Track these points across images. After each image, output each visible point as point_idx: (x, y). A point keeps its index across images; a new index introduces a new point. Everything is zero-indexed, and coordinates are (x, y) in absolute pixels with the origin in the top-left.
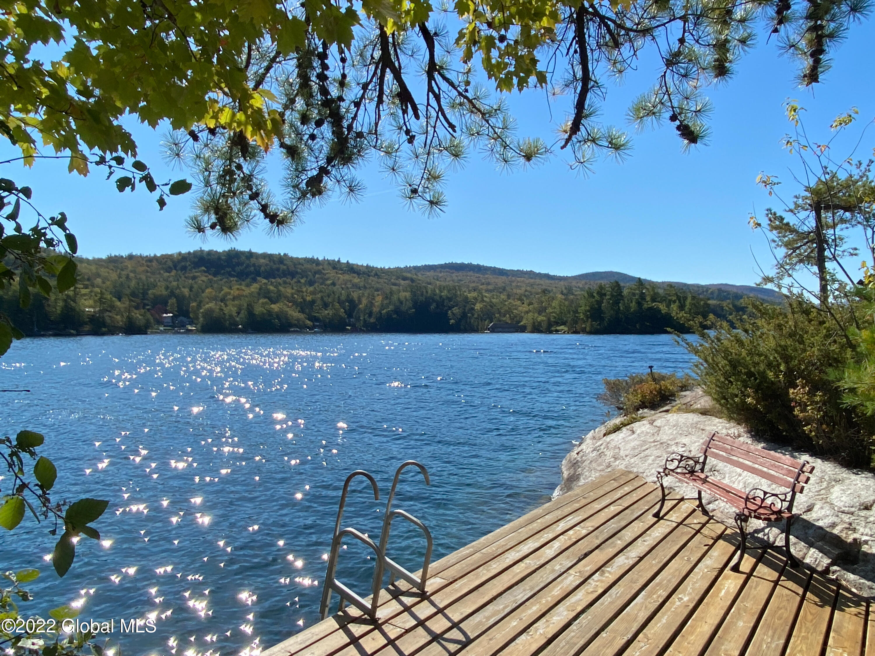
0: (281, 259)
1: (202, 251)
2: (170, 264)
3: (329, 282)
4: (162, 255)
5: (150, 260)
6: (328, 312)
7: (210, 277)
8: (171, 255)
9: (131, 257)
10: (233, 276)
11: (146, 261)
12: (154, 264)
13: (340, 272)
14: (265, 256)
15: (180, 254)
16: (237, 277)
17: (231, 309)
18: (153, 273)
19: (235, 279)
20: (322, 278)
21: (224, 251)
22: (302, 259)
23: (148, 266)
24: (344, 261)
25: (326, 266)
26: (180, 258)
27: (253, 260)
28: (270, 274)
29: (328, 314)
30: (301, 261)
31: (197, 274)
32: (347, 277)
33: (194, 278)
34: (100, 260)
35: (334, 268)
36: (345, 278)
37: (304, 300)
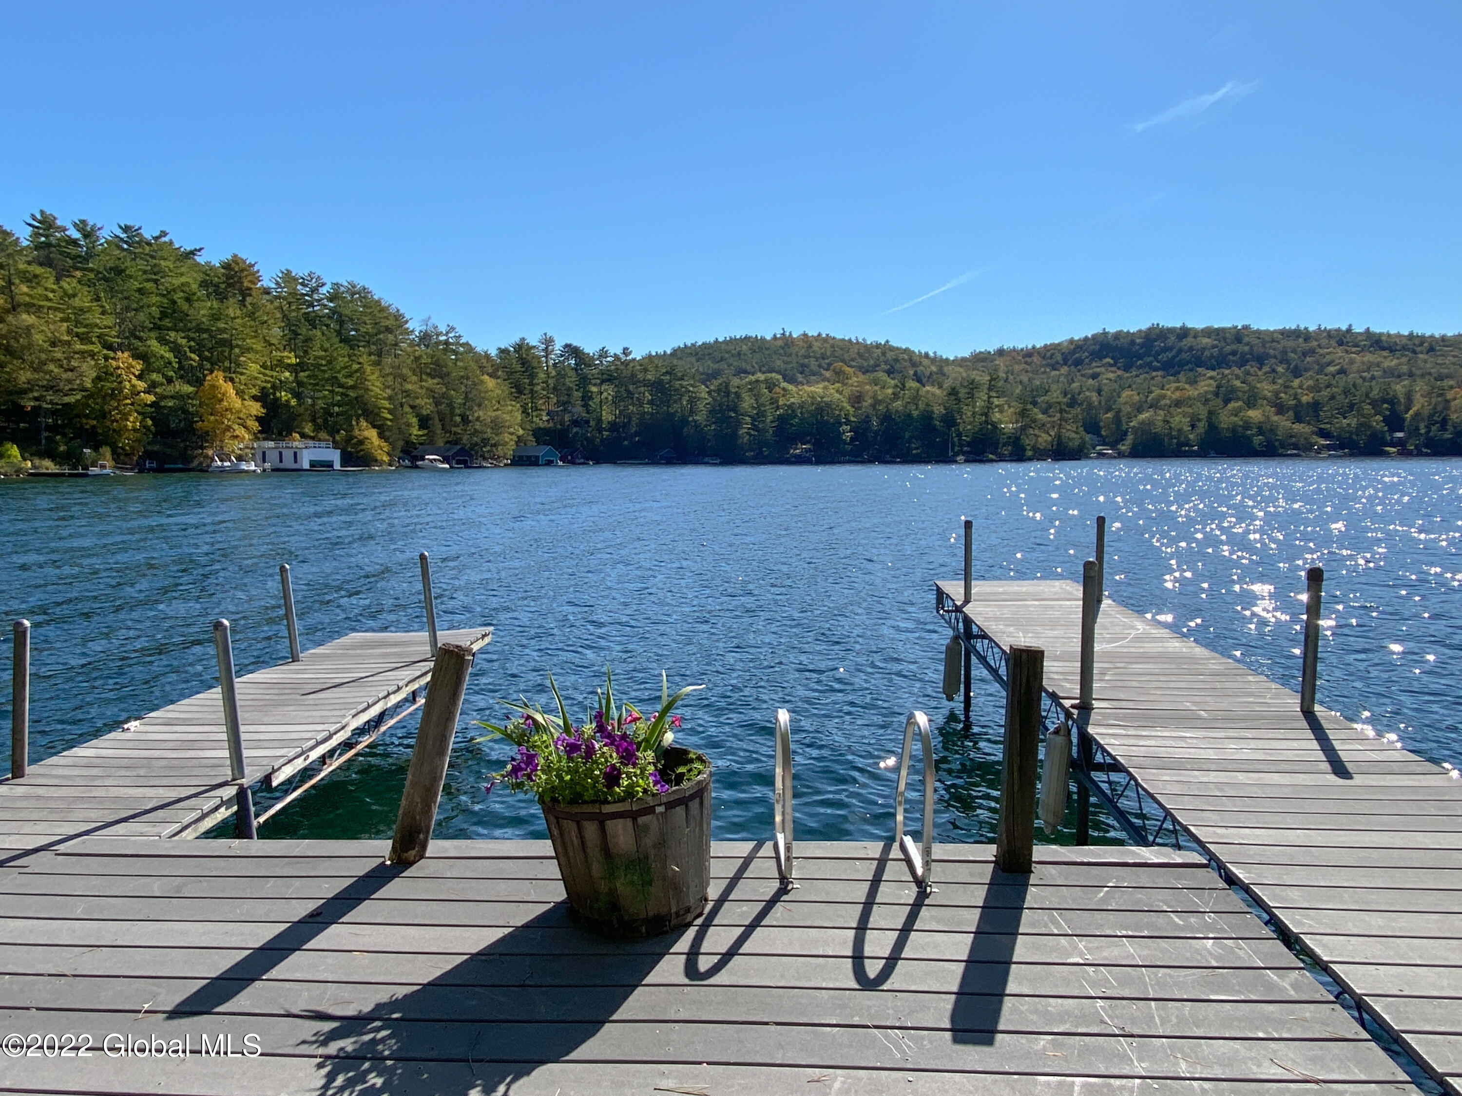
0: (1238, 335)
1: (1105, 334)
3: (1332, 369)
6: (1350, 422)
14: (1209, 332)
15: (1071, 341)
17: (1180, 420)
18: (1036, 372)
19: (1160, 373)
20: (1317, 362)
21: (1140, 331)
22: (1275, 331)
23: (1026, 363)
24: (1358, 329)
25: (1324, 342)
26: (1072, 347)
27: (1188, 341)
28: (1220, 362)
29: (1348, 425)
31: (1098, 370)
32: (1369, 357)
33: (1095, 376)
35: (1340, 343)
36: (1365, 359)
37: (1299, 401)
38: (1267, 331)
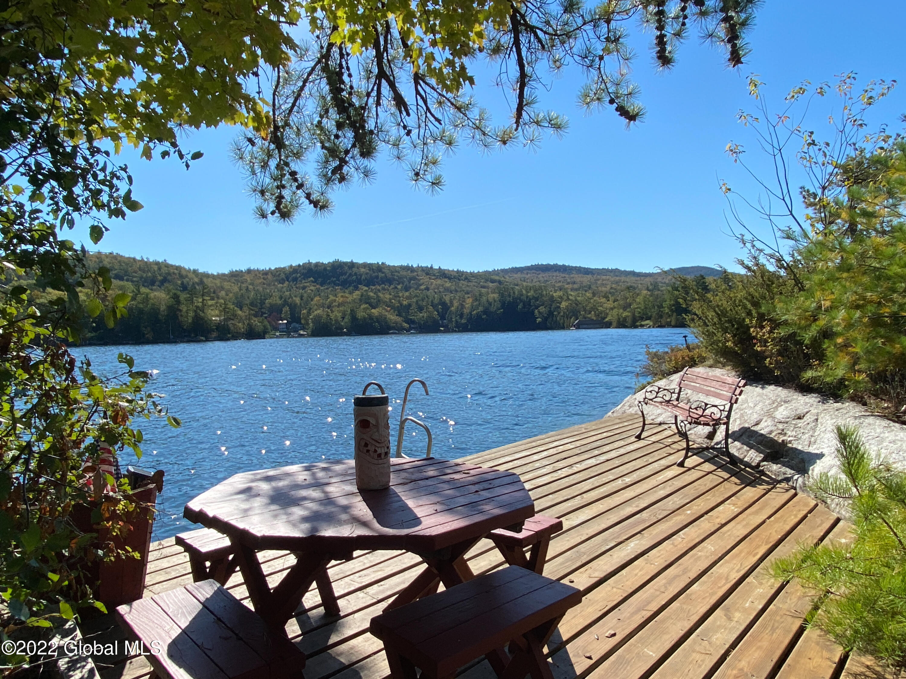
0: (380, 268)
1: (310, 263)
2: (283, 276)
3: (423, 287)
4: (276, 269)
5: (266, 273)
6: (424, 315)
7: (318, 286)
8: (284, 268)
9: (249, 271)
10: (338, 285)
11: (263, 274)
12: (269, 277)
13: (433, 277)
14: (365, 265)
15: (291, 266)
16: (341, 285)
17: (336, 314)
18: (269, 285)
19: (340, 287)
20: (416, 284)
21: (329, 263)
22: (397, 266)
23: (264, 278)
24: (436, 267)
25: (420, 273)
26: (291, 270)
27: (355, 270)
28: (370, 282)
29: (423, 317)
30: (397, 269)
31: (305, 284)
32: (439, 282)
33: (304, 288)
34: (224, 275)
35: (427, 274)
36: (437, 283)
37: (401, 305)
38: (394, 266)
